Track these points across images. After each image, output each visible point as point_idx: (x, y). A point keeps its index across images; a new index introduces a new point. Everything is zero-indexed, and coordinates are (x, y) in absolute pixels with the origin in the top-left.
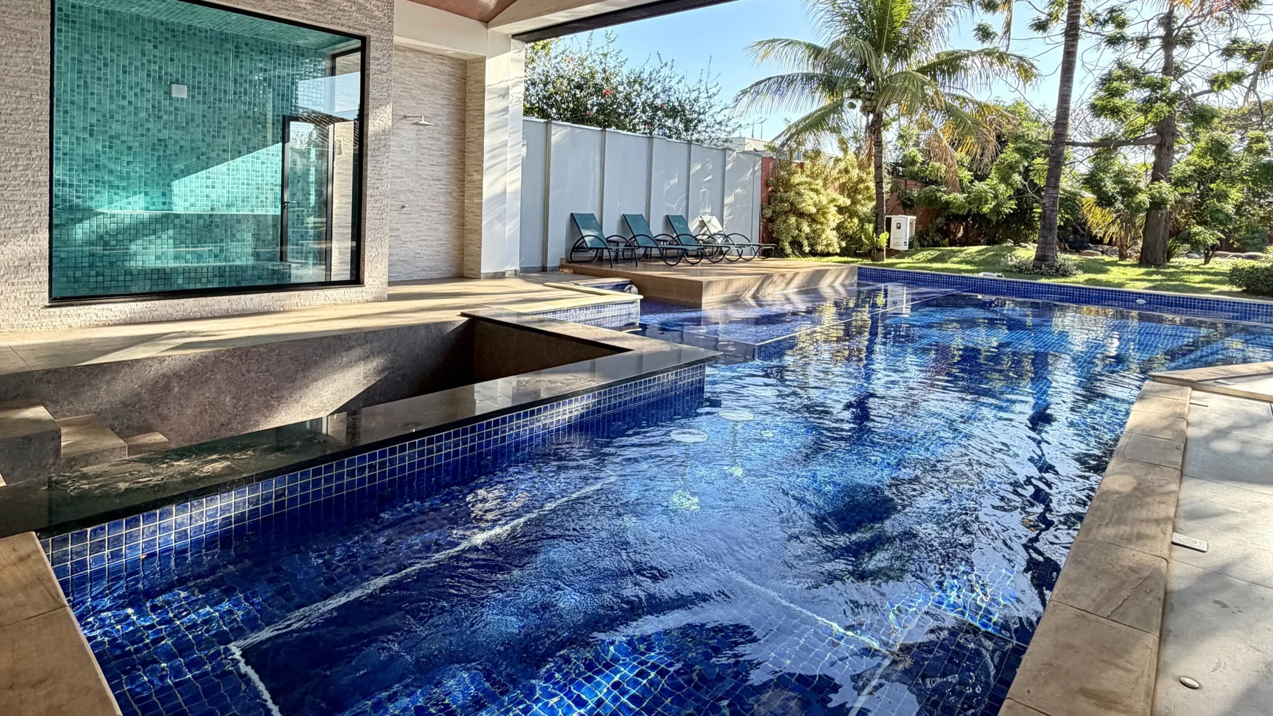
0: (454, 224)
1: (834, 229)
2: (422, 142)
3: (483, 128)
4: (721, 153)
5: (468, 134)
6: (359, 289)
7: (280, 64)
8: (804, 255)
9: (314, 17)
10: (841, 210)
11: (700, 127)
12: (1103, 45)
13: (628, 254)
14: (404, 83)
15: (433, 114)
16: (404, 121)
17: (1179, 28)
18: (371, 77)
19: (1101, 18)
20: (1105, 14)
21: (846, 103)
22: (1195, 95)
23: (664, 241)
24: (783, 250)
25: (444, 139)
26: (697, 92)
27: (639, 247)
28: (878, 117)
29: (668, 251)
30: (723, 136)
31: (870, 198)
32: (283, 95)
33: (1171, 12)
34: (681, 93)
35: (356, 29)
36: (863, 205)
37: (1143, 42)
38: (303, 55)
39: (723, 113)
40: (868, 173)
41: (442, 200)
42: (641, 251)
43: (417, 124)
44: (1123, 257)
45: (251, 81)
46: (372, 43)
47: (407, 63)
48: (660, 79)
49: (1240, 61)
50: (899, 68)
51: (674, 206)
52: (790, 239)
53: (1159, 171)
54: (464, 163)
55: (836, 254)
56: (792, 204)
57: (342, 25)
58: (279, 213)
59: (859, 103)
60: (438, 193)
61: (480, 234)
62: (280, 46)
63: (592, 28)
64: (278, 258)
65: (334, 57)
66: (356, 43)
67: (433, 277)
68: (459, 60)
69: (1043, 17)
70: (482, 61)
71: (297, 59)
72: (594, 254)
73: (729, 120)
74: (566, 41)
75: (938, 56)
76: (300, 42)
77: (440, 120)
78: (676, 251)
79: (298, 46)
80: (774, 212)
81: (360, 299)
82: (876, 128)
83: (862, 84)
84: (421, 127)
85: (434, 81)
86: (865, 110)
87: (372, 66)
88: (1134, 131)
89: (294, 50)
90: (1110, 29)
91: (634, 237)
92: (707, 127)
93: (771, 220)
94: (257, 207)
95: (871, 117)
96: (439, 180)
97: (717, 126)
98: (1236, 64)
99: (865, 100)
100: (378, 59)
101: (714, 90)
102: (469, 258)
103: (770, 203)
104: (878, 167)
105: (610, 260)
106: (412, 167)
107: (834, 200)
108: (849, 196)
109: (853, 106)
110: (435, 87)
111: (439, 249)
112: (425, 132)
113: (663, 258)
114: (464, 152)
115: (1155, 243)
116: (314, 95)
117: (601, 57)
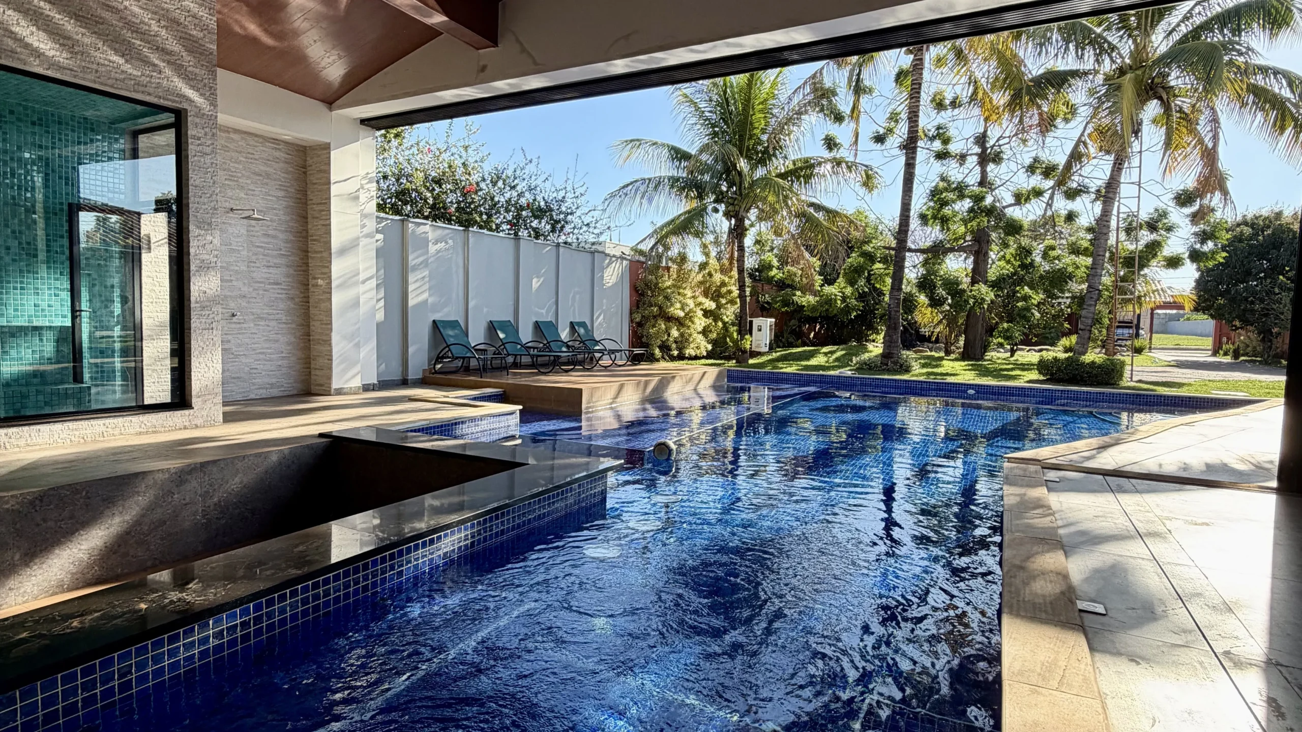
0: (298, 334)
1: (700, 333)
2: (254, 239)
3: (330, 225)
4: (589, 256)
5: (311, 232)
6: (186, 412)
7: (60, 140)
8: (673, 359)
9: (110, 82)
10: (707, 313)
11: (568, 228)
12: (932, 159)
13: (496, 363)
14: (229, 170)
15: (266, 208)
16: (231, 215)
17: (992, 147)
18: (191, 159)
19: (931, 134)
20: (933, 130)
21: (710, 208)
22: (1004, 207)
23: (534, 348)
24: (653, 354)
25: (282, 236)
26: (564, 191)
27: (509, 355)
28: (740, 221)
29: (539, 359)
30: (591, 239)
31: (732, 302)
32: (67, 179)
33: (985, 131)
34: (546, 193)
35: (170, 100)
36: (725, 308)
37: (962, 158)
38: (92, 130)
39: (590, 214)
40: (730, 277)
41: (282, 306)
42: (510, 359)
43: (248, 218)
44: (948, 353)
45: (20, 160)
46: (189, 119)
47: (231, 146)
48: (524, 176)
49: (1040, 177)
50: (760, 172)
51: (544, 311)
52: (659, 343)
53: (978, 274)
54: (307, 264)
55: (703, 357)
56: (660, 308)
57: (149, 94)
58: (68, 323)
59: (722, 207)
60: (276, 298)
61: (330, 345)
62: (59, 117)
63: (451, 117)
64: (71, 379)
65: (135, 134)
66: (170, 118)
67: (273, 395)
68: (298, 145)
69: (882, 131)
70: (326, 148)
71: (85, 134)
72: (460, 364)
73: (597, 222)
74: (421, 129)
75: (794, 163)
76: (89, 113)
77: (277, 215)
78: (547, 358)
79: (85, 119)
80: (643, 316)
81: (187, 424)
82: (738, 232)
83: (724, 189)
84: (253, 222)
85: (268, 169)
86: (727, 215)
87: (190, 147)
88: (956, 240)
89: (79, 123)
90: (937, 145)
91: (503, 344)
92: (574, 228)
93: (640, 324)
94: (36, 316)
95: (733, 221)
96: (277, 284)
97: (585, 228)
98: (1036, 181)
99: (728, 205)
100: (199, 139)
101: (582, 190)
102: (318, 372)
103: (638, 308)
104: (741, 271)
105: (479, 370)
106: (244, 268)
107: (700, 304)
108: (712, 299)
109: (716, 210)
110: (268, 176)
111: (280, 363)
112: (257, 228)
113: (532, 366)
114: (308, 252)
115: (975, 340)
116: (111, 180)
117: (462, 149)
